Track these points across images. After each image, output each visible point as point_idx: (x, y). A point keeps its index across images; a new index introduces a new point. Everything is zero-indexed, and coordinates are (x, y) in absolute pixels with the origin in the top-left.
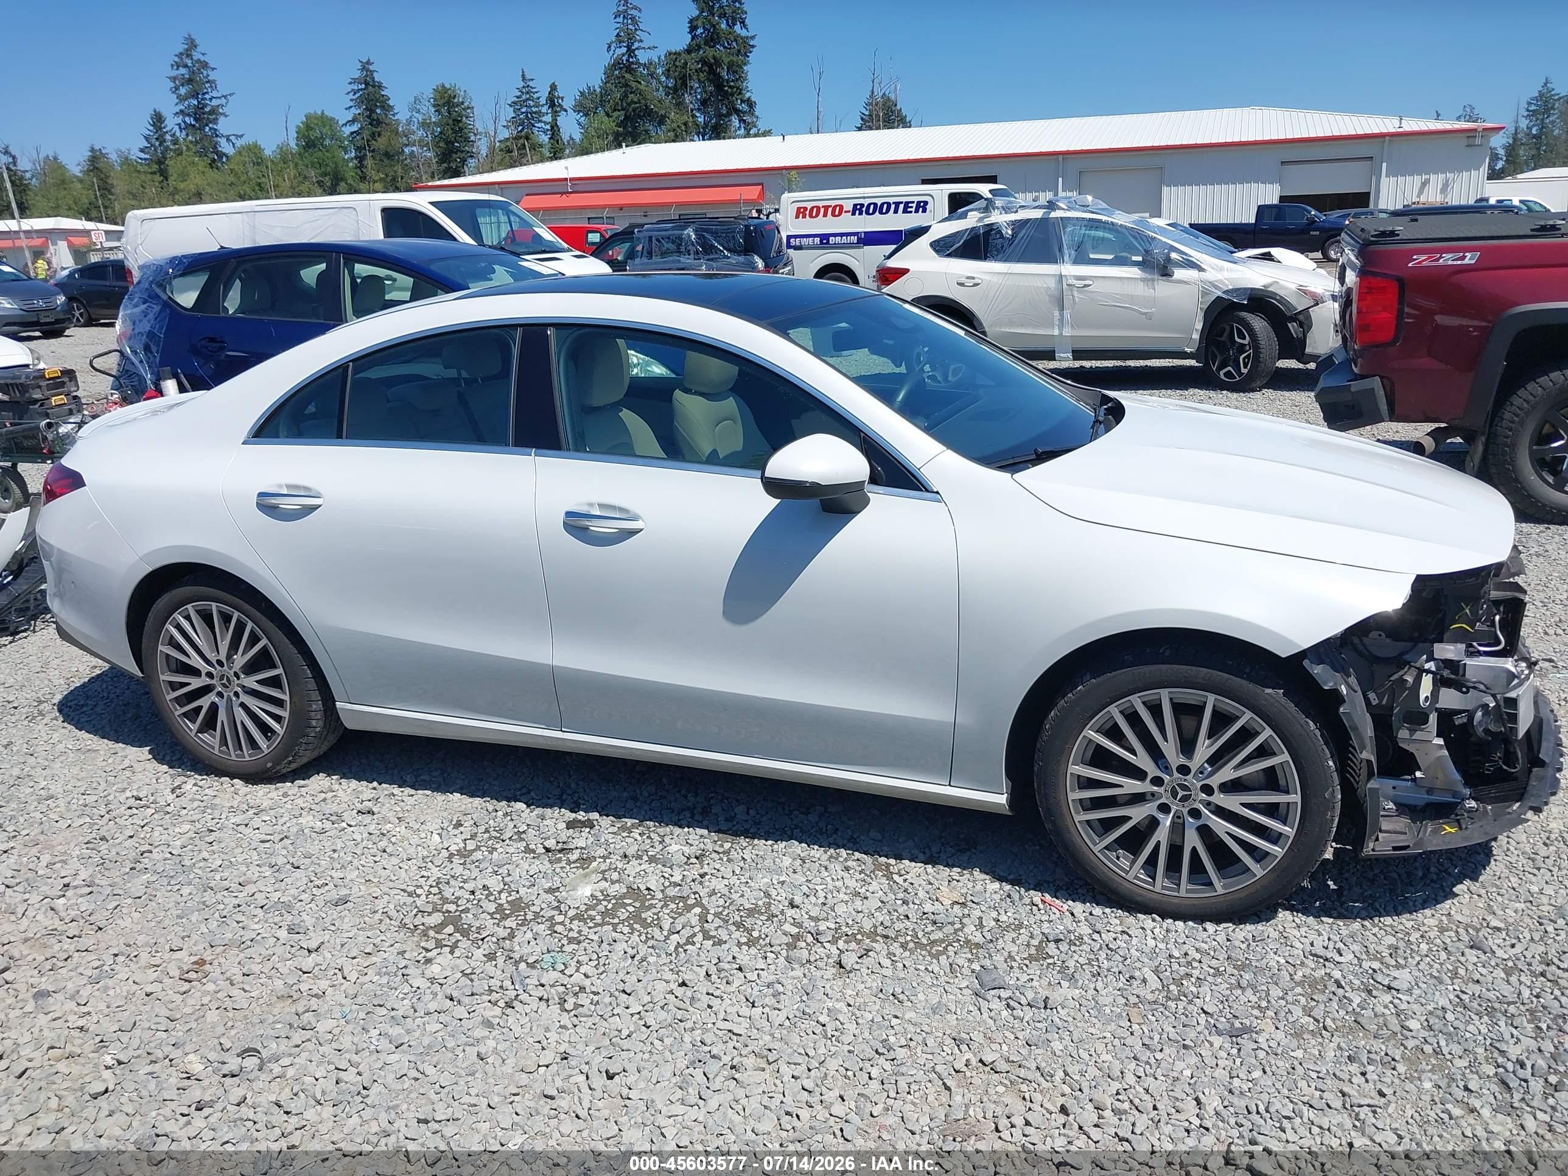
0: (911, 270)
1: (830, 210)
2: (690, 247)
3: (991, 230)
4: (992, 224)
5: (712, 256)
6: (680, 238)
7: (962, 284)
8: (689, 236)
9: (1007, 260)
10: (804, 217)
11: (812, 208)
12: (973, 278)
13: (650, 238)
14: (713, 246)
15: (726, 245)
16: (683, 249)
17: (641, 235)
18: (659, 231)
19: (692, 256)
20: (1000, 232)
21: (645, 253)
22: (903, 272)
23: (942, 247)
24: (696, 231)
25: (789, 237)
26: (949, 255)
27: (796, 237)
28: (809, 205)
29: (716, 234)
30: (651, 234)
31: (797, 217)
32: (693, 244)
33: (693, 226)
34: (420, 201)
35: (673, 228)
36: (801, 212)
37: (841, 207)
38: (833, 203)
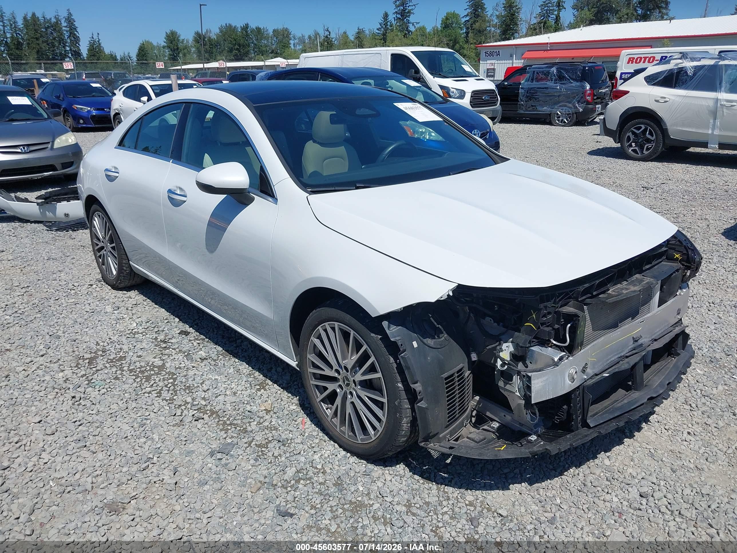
0: (631, 91)
1: (647, 59)
2: (553, 77)
3: (681, 71)
4: (683, 68)
5: (563, 82)
6: (548, 72)
7: (657, 101)
8: (553, 72)
9: (686, 88)
10: (632, 63)
11: (637, 58)
12: (665, 98)
13: (534, 72)
14: (564, 77)
15: (571, 77)
16: (549, 78)
17: (530, 70)
18: (539, 68)
19: (553, 82)
20: (686, 72)
21: (530, 79)
22: (626, 92)
23: (651, 80)
24: (557, 69)
25: (622, 74)
26: (654, 85)
27: (625, 73)
28: (636, 57)
29: (567, 71)
30: (534, 70)
31: (628, 63)
32: (554, 76)
33: (557, 66)
34: (407, 51)
35: (547, 67)
36: (631, 60)
37: (654, 58)
38: (650, 56)
